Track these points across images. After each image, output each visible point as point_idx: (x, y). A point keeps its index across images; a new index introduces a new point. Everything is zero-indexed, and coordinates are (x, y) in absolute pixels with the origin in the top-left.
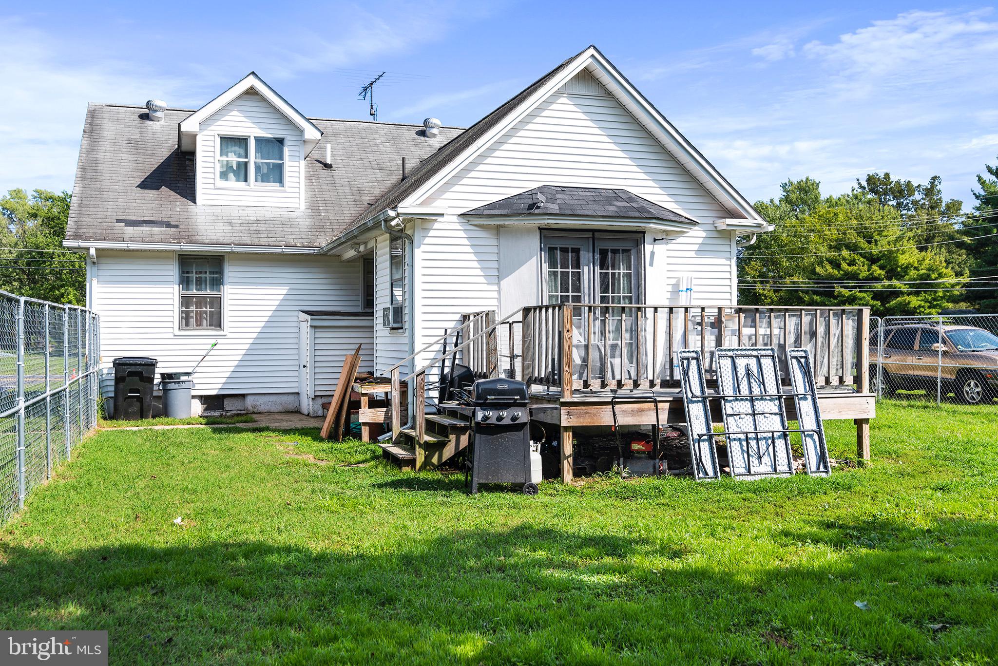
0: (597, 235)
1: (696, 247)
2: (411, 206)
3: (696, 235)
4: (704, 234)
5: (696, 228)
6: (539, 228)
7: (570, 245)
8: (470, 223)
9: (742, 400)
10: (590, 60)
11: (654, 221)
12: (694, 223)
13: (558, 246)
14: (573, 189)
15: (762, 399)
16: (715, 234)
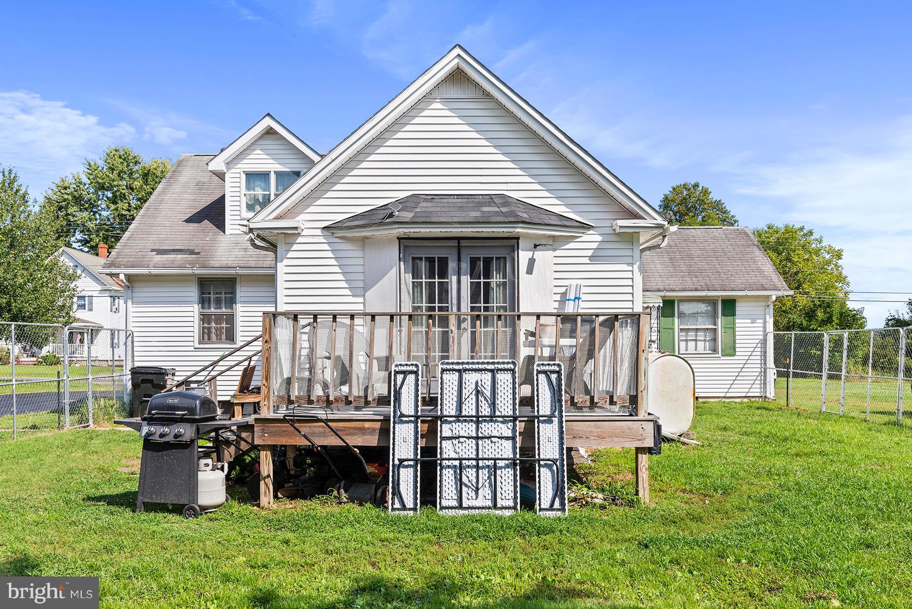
0: (463, 243)
1: (590, 253)
2: (263, 220)
3: (592, 239)
4: (599, 238)
5: (591, 232)
6: (398, 238)
7: (436, 254)
8: (335, 235)
9: (465, 421)
10: (457, 61)
11: (521, 225)
12: (589, 227)
13: (423, 256)
14: (444, 197)
15: (491, 421)
16: (614, 238)
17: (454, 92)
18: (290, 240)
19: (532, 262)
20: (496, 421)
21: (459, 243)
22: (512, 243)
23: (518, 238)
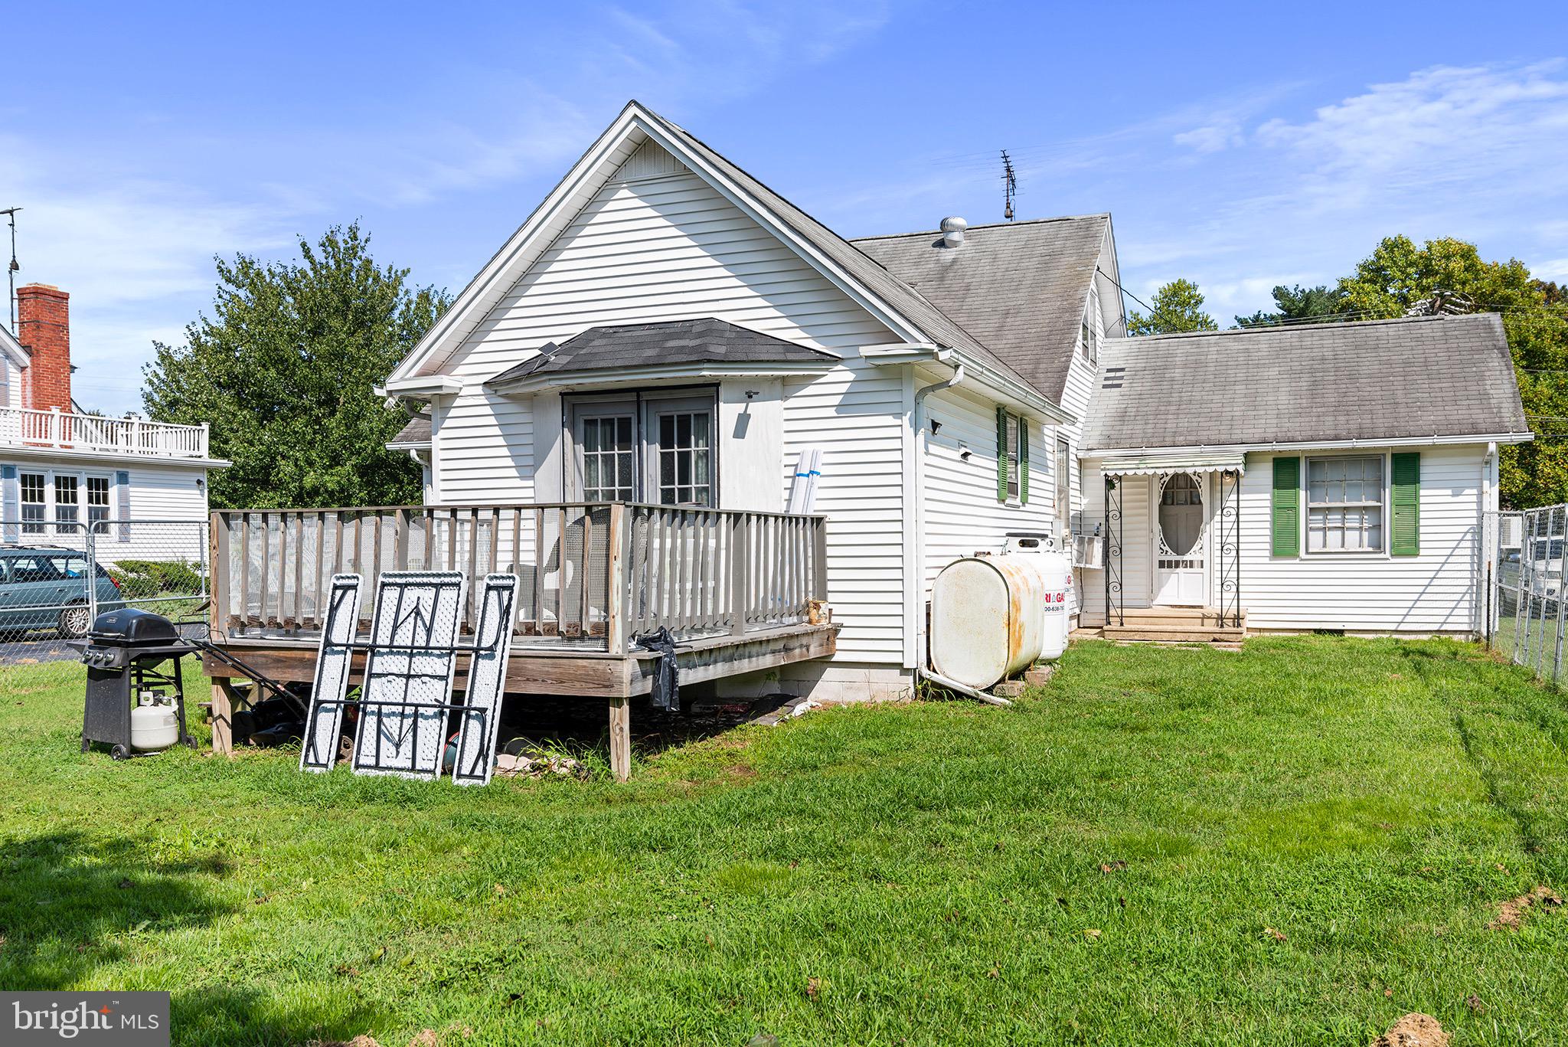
0: (645, 396)
1: (837, 400)
2: (402, 379)
3: (840, 378)
4: (851, 376)
5: (840, 367)
6: (561, 394)
7: (615, 414)
8: (499, 393)
10: (634, 124)
12: (837, 360)
13: (599, 418)
14: (632, 328)
16: (872, 374)
17: (646, 170)
18: (446, 404)
19: (743, 420)
20: (431, 654)
21: (638, 396)
22: (710, 391)
23: (717, 385)
